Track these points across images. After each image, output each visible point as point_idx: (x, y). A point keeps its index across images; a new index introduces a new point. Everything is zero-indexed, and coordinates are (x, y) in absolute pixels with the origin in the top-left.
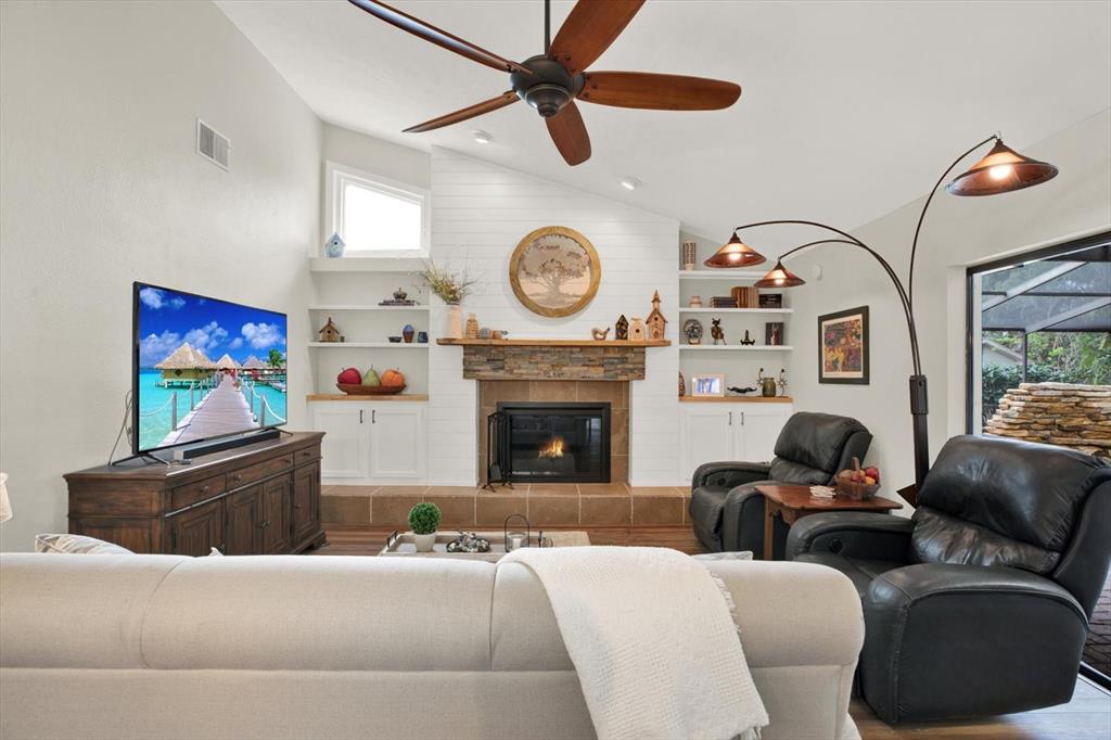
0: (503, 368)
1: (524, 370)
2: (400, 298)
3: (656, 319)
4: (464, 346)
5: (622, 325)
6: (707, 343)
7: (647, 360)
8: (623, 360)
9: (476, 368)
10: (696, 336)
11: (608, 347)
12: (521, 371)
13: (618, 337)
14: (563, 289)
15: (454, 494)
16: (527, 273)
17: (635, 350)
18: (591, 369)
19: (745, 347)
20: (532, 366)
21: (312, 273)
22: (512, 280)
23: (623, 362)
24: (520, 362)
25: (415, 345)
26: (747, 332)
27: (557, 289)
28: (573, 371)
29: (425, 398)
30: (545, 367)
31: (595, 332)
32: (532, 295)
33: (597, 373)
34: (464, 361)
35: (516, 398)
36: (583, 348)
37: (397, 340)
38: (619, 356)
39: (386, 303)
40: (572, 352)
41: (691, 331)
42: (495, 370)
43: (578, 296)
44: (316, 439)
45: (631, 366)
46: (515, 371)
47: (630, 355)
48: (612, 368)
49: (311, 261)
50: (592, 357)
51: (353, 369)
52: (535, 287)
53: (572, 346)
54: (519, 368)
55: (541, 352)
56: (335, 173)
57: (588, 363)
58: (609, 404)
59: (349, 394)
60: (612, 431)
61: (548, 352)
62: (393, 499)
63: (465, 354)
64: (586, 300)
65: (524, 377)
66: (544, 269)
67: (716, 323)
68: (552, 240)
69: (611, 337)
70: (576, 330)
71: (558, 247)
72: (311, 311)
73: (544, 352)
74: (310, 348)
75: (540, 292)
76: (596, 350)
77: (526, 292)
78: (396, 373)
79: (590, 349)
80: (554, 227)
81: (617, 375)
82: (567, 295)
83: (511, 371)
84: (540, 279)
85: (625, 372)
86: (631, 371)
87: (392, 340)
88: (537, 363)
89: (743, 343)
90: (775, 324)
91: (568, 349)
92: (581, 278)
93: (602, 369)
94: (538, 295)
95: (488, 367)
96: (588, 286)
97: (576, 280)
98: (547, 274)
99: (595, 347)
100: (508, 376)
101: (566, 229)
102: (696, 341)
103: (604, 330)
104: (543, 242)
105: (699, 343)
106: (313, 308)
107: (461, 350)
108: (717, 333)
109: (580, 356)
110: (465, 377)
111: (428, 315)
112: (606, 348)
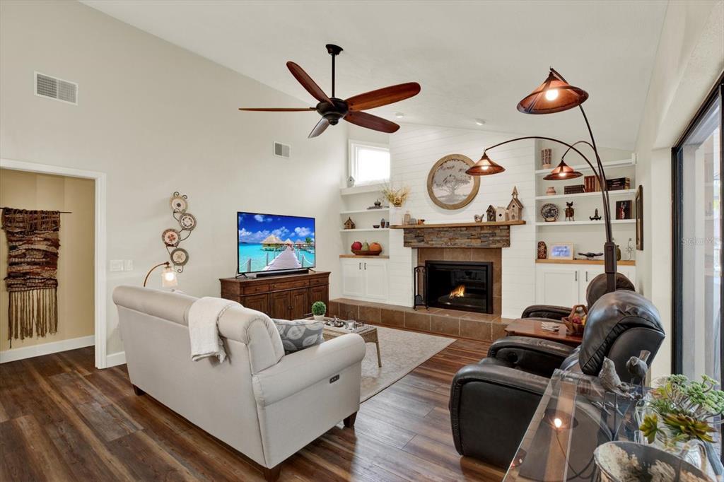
0: (423, 241)
1: (436, 242)
2: (378, 205)
3: (514, 206)
4: (404, 229)
5: (491, 211)
6: (563, 221)
7: (511, 234)
8: (494, 235)
9: (410, 241)
10: (552, 216)
11: (483, 226)
12: (433, 242)
13: (489, 220)
14: (457, 192)
15: (395, 309)
16: (437, 185)
17: (501, 227)
18: (473, 240)
19: (594, 221)
20: (439, 240)
21: (342, 196)
22: (428, 190)
23: (493, 236)
24: (432, 237)
25: (385, 229)
26: (596, 211)
27: (453, 193)
28: (463, 242)
29: (388, 257)
30: (446, 240)
31: (476, 218)
32: (439, 197)
33: (476, 243)
34: (404, 237)
35: (437, 258)
36: (468, 227)
37: (378, 227)
38: (490, 232)
39: (370, 208)
40: (461, 230)
41: (548, 212)
42: (419, 242)
43: (465, 196)
44: (327, 275)
45: (498, 238)
46: (431, 242)
47: (497, 231)
48: (485, 239)
49: (341, 191)
50: (473, 233)
51: (358, 243)
52: (441, 192)
53: (461, 227)
54: (432, 241)
55: (443, 231)
56: (352, 146)
57: (471, 237)
58: (492, 263)
59: (356, 254)
60: (494, 281)
61: (447, 231)
62: (368, 308)
63: (405, 233)
64: (471, 198)
65: (434, 246)
66: (446, 181)
67: (570, 205)
68: (450, 164)
69: (485, 220)
70: (464, 217)
71: (454, 167)
72: (341, 215)
73: (445, 231)
74: (341, 232)
75: (444, 195)
76: (476, 228)
77: (436, 196)
78: (376, 244)
79: (471, 228)
80: (451, 155)
81: (489, 244)
82: (460, 195)
83: (427, 243)
84: (445, 188)
85: (494, 242)
86: (499, 241)
87: (375, 227)
88: (441, 238)
89: (592, 219)
90: (624, 202)
91: (459, 229)
92: (468, 184)
93: (479, 240)
94: (443, 197)
95: (415, 240)
96: (471, 189)
97: (465, 186)
98: (448, 185)
99: (475, 227)
100: (427, 246)
101: (458, 155)
102: (553, 219)
103: (481, 215)
104: (445, 165)
105: (554, 221)
106: (342, 212)
107: (402, 231)
108: (570, 212)
109: (466, 232)
110: (404, 246)
111: (388, 213)
112: (482, 227)
